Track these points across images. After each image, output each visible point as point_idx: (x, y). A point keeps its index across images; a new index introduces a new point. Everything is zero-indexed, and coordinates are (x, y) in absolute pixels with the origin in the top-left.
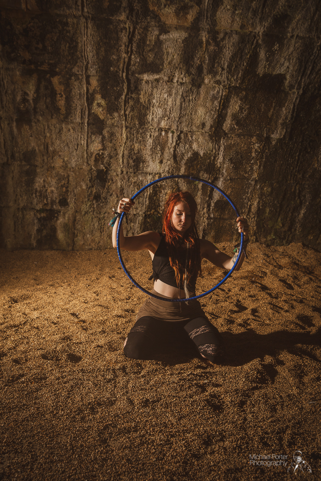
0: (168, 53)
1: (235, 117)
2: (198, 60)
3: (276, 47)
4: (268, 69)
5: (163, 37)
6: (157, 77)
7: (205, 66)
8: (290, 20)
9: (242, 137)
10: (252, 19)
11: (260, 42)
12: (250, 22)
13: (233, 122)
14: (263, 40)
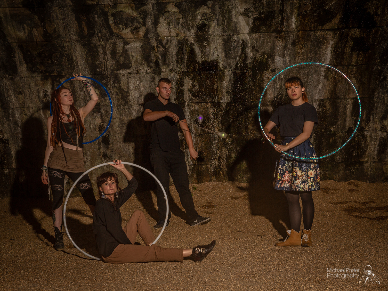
0: (133, 56)
1: (190, 91)
2: (154, 57)
3: (205, 44)
4: (204, 57)
5: (127, 47)
6: (128, 71)
7: (160, 61)
8: (209, 27)
9: (200, 104)
10: (183, 29)
11: (193, 42)
12: (182, 31)
13: (190, 95)
14: (194, 41)
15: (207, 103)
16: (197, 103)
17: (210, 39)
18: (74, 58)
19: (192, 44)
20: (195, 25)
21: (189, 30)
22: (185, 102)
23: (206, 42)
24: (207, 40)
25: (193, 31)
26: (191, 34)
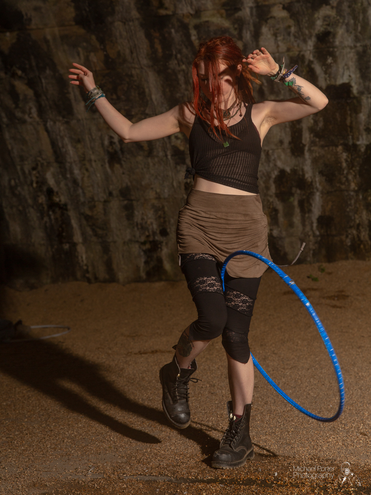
1: (312, 130)
3: (330, 60)
4: (329, 80)
8: (334, 36)
9: (326, 148)
10: (296, 41)
11: (312, 59)
12: (295, 44)
13: (312, 135)
14: (314, 57)
15: (337, 146)
16: (323, 147)
17: (337, 53)
18: (147, 90)
19: (311, 62)
20: (314, 34)
21: (305, 41)
22: (304, 146)
23: (331, 58)
24: (332, 54)
25: (311, 44)
26: (309, 48)
